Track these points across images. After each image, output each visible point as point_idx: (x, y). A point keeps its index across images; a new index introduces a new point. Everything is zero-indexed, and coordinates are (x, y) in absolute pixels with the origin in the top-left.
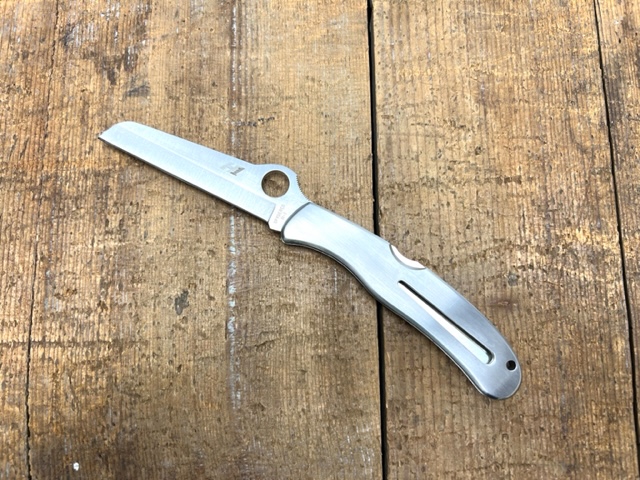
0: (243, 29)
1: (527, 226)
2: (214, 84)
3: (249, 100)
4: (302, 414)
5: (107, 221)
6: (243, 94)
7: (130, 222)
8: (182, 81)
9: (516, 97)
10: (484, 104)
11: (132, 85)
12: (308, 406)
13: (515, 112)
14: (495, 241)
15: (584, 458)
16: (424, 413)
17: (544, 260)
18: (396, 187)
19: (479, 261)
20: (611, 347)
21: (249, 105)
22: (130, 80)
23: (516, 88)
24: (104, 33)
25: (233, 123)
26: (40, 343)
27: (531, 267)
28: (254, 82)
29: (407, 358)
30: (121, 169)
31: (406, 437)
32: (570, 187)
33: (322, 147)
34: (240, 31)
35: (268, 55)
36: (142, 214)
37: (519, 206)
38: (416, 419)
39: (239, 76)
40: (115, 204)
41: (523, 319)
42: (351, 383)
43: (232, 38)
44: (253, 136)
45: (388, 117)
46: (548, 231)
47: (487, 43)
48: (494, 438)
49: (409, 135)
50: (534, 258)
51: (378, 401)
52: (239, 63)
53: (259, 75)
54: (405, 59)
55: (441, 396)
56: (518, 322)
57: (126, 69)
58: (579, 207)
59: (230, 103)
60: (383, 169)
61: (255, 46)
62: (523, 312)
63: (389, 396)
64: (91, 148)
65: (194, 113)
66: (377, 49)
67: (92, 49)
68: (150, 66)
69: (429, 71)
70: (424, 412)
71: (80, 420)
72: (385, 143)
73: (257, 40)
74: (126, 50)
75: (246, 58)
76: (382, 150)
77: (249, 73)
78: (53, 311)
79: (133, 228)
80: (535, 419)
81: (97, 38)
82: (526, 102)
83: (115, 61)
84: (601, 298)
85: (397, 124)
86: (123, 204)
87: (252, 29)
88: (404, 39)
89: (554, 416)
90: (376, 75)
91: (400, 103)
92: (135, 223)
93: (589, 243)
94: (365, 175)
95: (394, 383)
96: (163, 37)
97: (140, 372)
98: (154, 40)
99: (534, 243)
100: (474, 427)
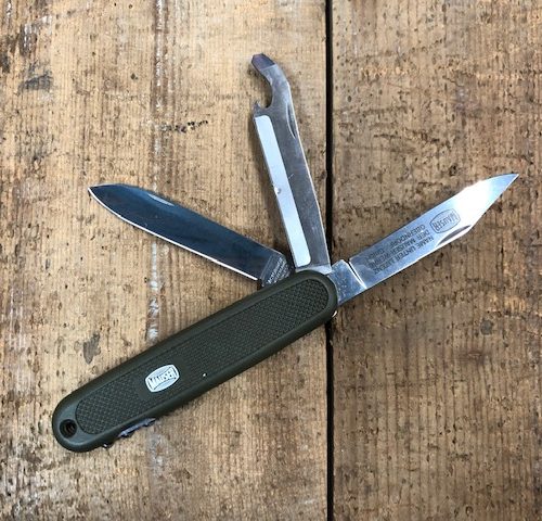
1: (506, 264)
2: (133, 77)
3: (177, 98)
4: (235, 482)
6: (170, 91)
7: (28, 249)
8: (93, 71)
11: (30, 75)
12: (243, 474)
13: (499, 125)
14: (468, 281)
16: (377, 482)
17: (523, 305)
18: (354, 211)
19: (448, 304)
21: (177, 105)
22: (27, 67)
23: (501, 96)
25: (156, 126)
27: (508, 313)
28: (183, 75)
29: (361, 419)
30: (18, 182)
31: (356, 509)
35: (201, 41)
36: (44, 238)
37: (498, 240)
38: (368, 490)
39: (165, 68)
40: (10, 226)
41: (496, 374)
42: (294, 447)
43: (156, 18)
44: (181, 144)
45: (346, 126)
46: (530, 271)
47: (469, 37)
48: (456, 512)
49: (371, 148)
50: (512, 303)
51: (325, 467)
52: (166, 52)
53: (190, 66)
54: (370, 54)
55: (397, 463)
56: (490, 376)
57: (22, 54)
59: (153, 101)
60: (339, 190)
61: (185, 30)
62: (496, 366)
63: (336, 463)
65: (109, 113)
68: (52, 49)
69: (398, 69)
70: (377, 480)
72: (341, 158)
73: (187, 21)
74: (22, 28)
75: (174, 44)
76: (338, 167)
77: (177, 64)
79: (32, 256)
80: (504, 491)
82: (513, 111)
83: (8, 43)
85: (358, 135)
86: (20, 226)
87: (182, 8)
88: (370, 28)
89: (527, 487)
90: (334, 72)
91: (363, 109)
92: (35, 249)
95: (344, 448)
96: (69, 12)
97: (40, 432)
98: (57, 16)
99: (514, 285)
100: (434, 499)
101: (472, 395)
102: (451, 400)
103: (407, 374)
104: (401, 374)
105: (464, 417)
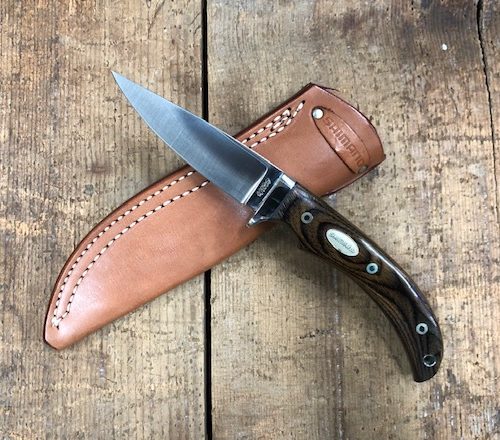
0: (332, 429)
1: (72, 237)
2: (358, 371)
3: (323, 355)
4: (271, 84)
5: (441, 240)
6: (329, 361)
7: (422, 239)
8: (387, 374)
9: (71, 361)
10: (102, 353)
12: (266, 89)
15: (43, 48)
16: (171, 84)
17: (60, 207)
20: (11, 133)
21: (323, 350)
23: (70, 371)
24: (464, 424)
25: (338, 333)
26: (485, 139)
27: (72, 201)
28: (320, 374)
30: (434, 288)
31: (186, 65)
32: (29, 273)
33: (256, 310)
34: (336, 428)
35: (309, 402)
36: (412, 247)
38: (178, 77)
39: (334, 379)
41: (83, 157)
42: (231, 107)
43: (343, 421)
44: (319, 320)
45: (194, 339)
46: (53, 232)
47: (94, 419)
48: (115, 63)
49: (175, 322)
50: (69, 208)
51: (210, 93)
52: (335, 393)
53: (316, 381)
54: (175, 400)
56: (87, 155)
58: (23, 255)
59: (341, 352)
60: (200, 289)
61: (320, 411)
62: (83, 162)
63: (200, 97)
64: (463, 308)
66: (202, 410)
67: (474, 406)
69: (153, 388)
71: (446, 80)
72: (197, 314)
73: (320, 419)
74: (442, 406)
75: (329, 399)
76: (199, 307)
77: (325, 383)
78: (478, 165)
79: (419, 234)
80: (81, 77)
81: (470, 418)
83: (451, 393)
84: (13, 174)
85: (185, 333)
87: (323, 430)
88: (175, 421)
89: (64, 80)
90: (203, 383)
91: (181, 354)
92: (417, 239)
93: (18, 222)
94: (217, 284)
96: (408, 421)
97: (403, 116)
98: (416, 417)
99: (67, 222)
100: (131, 72)
101: (102, 142)
102: (118, 139)
103: (149, 156)
104: (154, 156)
105: (108, 127)
